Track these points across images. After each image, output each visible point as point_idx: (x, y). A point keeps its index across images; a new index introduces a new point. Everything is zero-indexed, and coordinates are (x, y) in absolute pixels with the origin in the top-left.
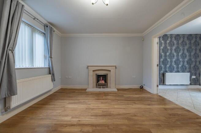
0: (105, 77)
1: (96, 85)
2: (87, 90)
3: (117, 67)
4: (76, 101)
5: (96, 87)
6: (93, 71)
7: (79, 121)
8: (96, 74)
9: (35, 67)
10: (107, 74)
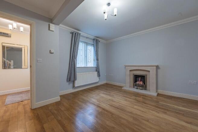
0: (143, 78)
1: (133, 85)
2: (123, 88)
3: (160, 67)
4: (108, 93)
5: (134, 87)
6: (131, 71)
7: (99, 104)
8: (133, 74)
9: (88, 66)
10: (146, 75)
